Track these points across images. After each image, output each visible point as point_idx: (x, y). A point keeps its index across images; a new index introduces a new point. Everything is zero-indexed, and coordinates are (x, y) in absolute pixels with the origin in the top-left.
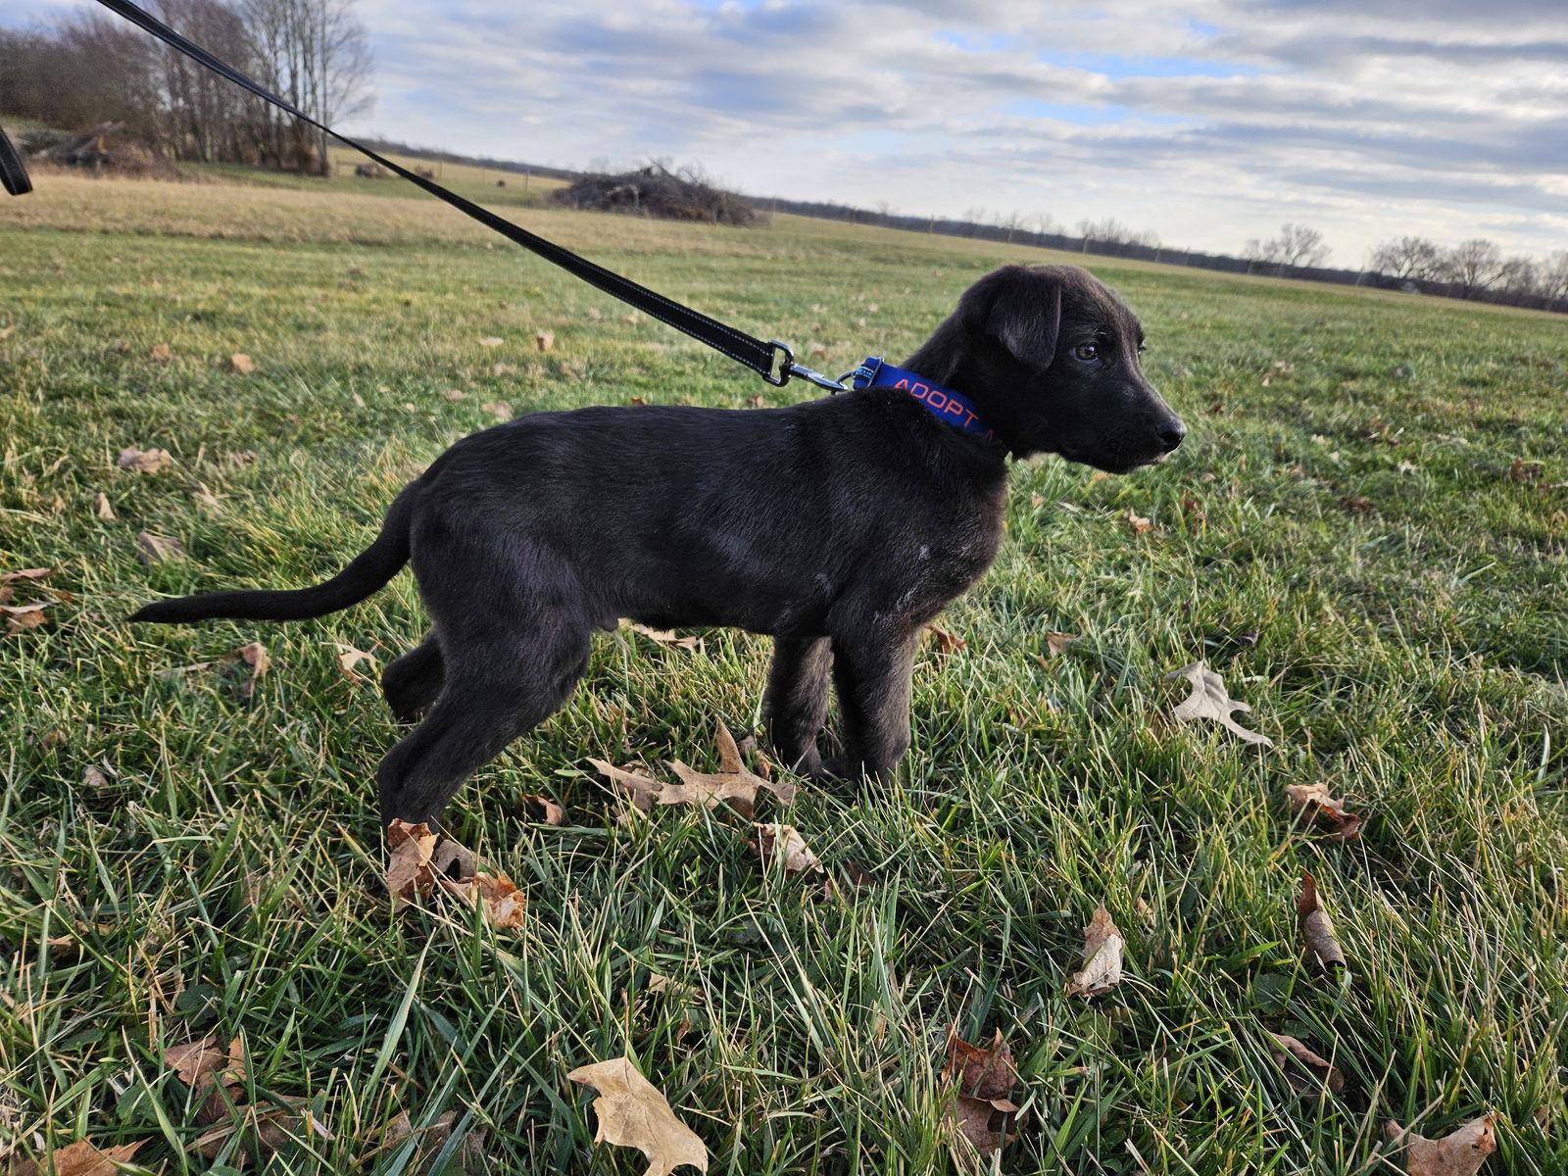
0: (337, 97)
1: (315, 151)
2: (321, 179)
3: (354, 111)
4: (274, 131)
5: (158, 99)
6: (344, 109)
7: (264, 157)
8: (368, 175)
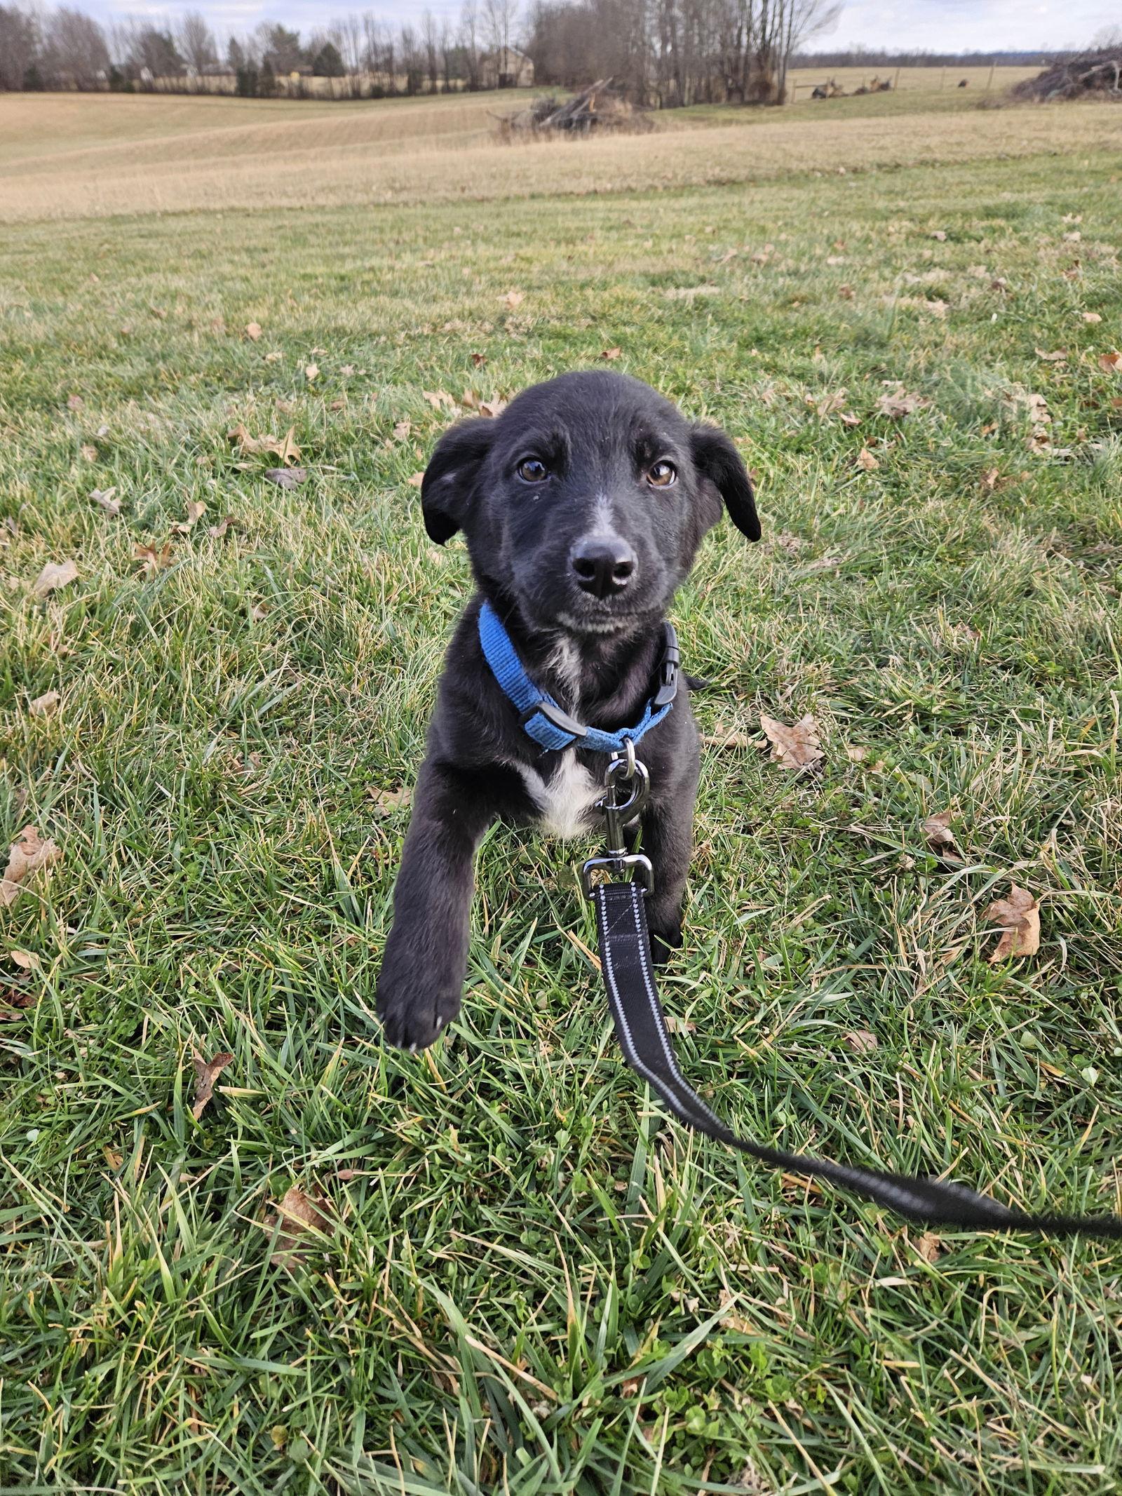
0: (803, 15)
1: (775, 78)
2: (776, 108)
3: (819, 26)
4: (742, 63)
5: (652, 47)
6: (809, 25)
7: (730, 92)
8: (823, 96)
